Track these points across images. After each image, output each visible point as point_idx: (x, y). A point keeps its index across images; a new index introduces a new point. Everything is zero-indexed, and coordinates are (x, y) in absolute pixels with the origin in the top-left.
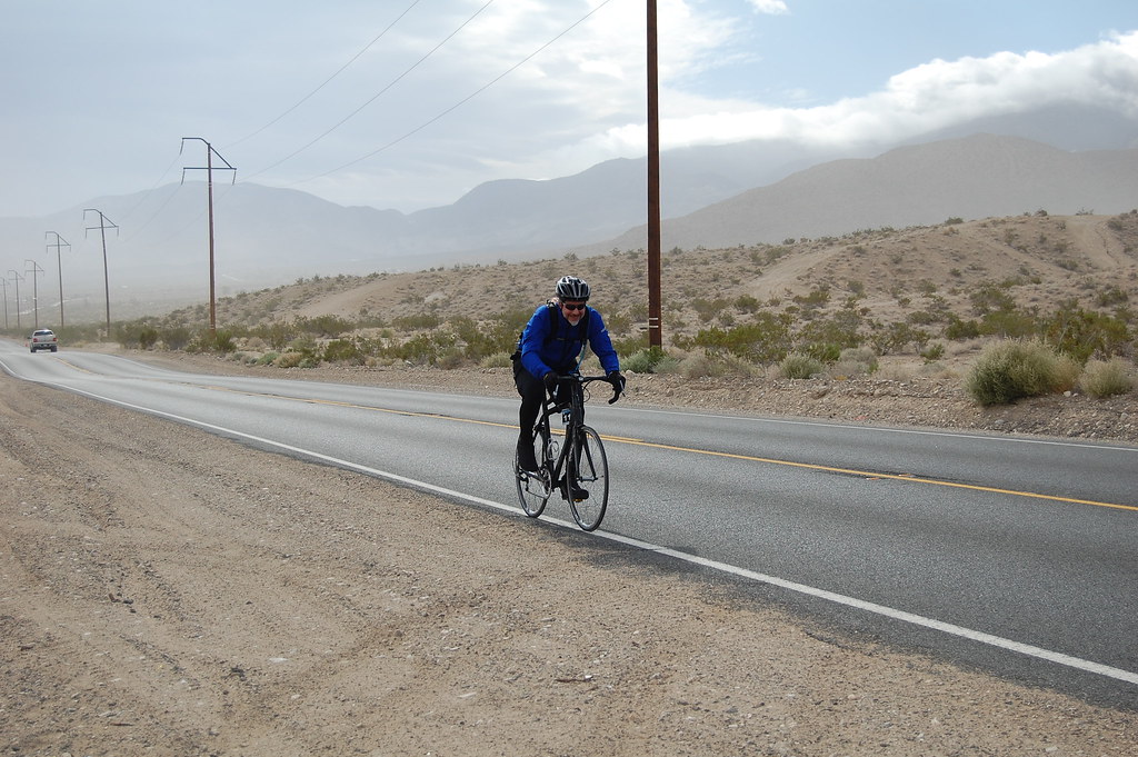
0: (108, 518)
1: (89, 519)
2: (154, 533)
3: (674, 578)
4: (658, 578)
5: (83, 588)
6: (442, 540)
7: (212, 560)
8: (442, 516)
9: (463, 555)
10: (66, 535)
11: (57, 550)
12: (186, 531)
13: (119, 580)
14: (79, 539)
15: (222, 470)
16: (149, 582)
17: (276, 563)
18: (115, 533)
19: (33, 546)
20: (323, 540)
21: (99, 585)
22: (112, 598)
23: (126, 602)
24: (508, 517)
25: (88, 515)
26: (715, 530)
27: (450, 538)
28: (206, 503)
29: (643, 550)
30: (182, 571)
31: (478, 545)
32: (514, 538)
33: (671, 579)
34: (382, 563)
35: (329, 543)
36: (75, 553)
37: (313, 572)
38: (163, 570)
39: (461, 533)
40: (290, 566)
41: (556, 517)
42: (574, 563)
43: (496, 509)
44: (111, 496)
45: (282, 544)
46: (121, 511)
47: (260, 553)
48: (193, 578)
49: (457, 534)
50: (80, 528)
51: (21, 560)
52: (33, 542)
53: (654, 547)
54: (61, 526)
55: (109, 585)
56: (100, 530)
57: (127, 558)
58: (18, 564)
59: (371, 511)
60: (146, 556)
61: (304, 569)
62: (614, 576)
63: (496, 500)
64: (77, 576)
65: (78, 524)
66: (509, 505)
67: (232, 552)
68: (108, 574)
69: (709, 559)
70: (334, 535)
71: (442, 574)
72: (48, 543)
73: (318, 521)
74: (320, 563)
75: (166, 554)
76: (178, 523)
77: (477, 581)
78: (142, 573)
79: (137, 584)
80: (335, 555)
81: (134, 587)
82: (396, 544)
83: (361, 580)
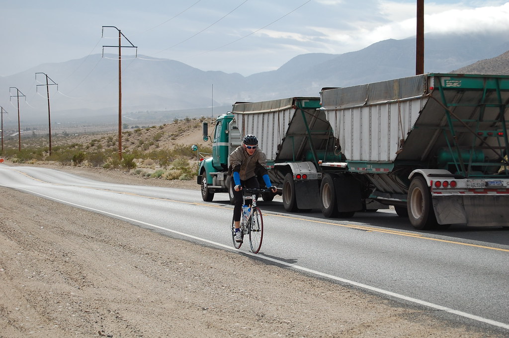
0: (83, 282)
1: (70, 281)
2: (114, 292)
3: (462, 330)
4: (452, 329)
5: (79, 327)
6: (304, 301)
7: (157, 310)
8: (301, 284)
9: (320, 311)
10: (59, 292)
11: (56, 301)
12: (135, 291)
13: (101, 322)
14: (68, 294)
15: (149, 251)
16: (120, 324)
17: (199, 313)
18: (89, 292)
19: (40, 298)
20: (226, 299)
21: (89, 325)
22: (100, 334)
23: (109, 336)
24: (345, 286)
25: (69, 278)
26: (483, 298)
27: (309, 300)
28: (144, 273)
29: (438, 310)
30: (139, 317)
31: (329, 304)
32: (351, 300)
33: (460, 330)
34: (268, 315)
35: (230, 301)
36: (68, 304)
37: (225, 319)
38: (126, 315)
39: (316, 296)
40: (208, 315)
41: (377, 287)
42: (395, 318)
43: (335, 280)
44: (81, 266)
45: (200, 300)
46: (90, 276)
47: (187, 306)
48: (147, 321)
49: (313, 296)
50: (66, 288)
51: (35, 307)
52: (38, 296)
53: (445, 308)
54: (54, 286)
55: (95, 325)
56: (79, 289)
57: (102, 308)
58: (33, 310)
59: (253, 280)
60: (114, 307)
61: (218, 318)
62: (422, 328)
63: (334, 275)
64: (74, 318)
65: (65, 285)
66: (343, 278)
67: (169, 305)
68: (93, 317)
69: (483, 317)
70: (233, 296)
71: (309, 323)
72: (49, 297)
73: (220, 286)
74: (229, 314)
75: (127, 306)
76: (129, 285)
77: (333, 328)
78: (114, 318)
79: (111, 325)
80: (236, 309)
81: (110, 327)
82: (275, 302)
83: (257, 326)
